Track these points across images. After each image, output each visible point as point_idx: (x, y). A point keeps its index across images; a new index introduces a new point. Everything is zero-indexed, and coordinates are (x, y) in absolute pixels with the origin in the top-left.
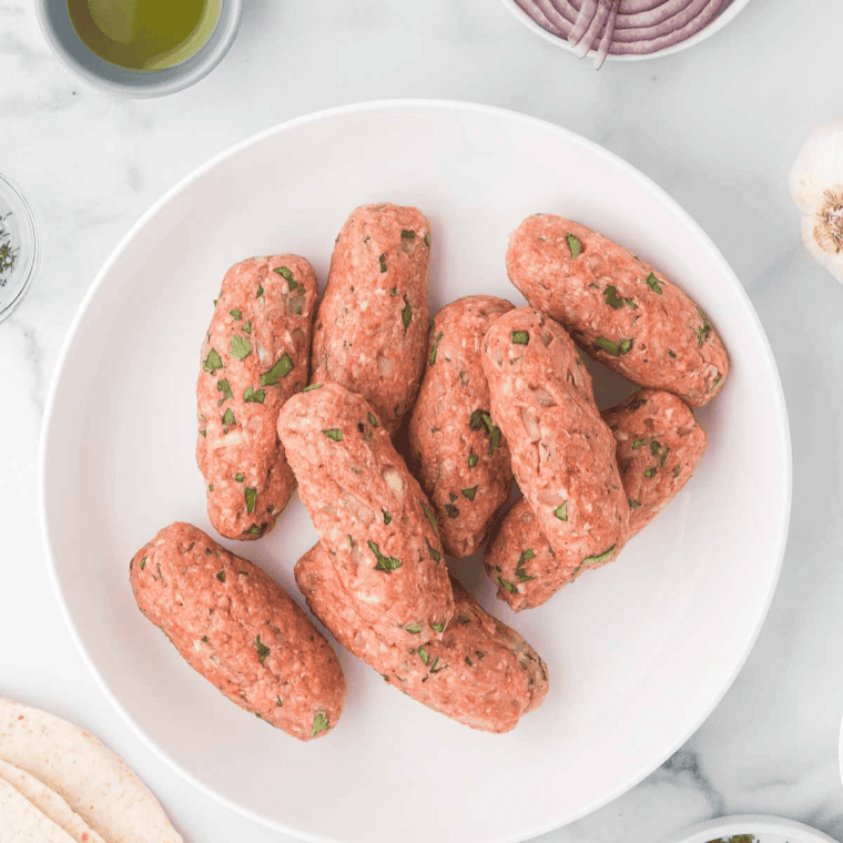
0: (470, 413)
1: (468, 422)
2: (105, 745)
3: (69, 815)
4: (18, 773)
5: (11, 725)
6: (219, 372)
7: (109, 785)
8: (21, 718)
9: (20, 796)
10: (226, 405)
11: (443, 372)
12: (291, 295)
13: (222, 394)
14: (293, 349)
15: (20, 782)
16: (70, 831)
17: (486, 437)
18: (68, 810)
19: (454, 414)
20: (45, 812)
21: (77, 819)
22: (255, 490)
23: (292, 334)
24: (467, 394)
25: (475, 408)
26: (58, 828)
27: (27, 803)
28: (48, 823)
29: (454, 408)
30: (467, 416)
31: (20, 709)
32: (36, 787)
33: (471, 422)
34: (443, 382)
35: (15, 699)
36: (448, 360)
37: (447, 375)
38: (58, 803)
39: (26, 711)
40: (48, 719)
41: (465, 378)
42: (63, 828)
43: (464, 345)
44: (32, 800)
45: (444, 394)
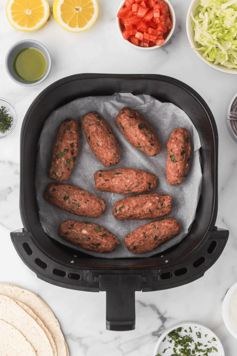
0: (138, 127)
1: (139, 129)
2: (42, 299)
3: (33, 314)
4: (22, 304)
5: (21, 293)
6: (73, 157)
7: (42, 308)
8: (23, 292)
9: (22, 309)
10: (72, 149)
11: (127, 127)
12: (56, 172)
13: (73, 152)
14: (56, 160)
15: (23, 306)
16: (33, 318)
17: (144, 128)
18: (33, 313)
19: (136, 130)
20: (28, 313)
21: (35, 315)
22: (68, 130)
23: (56, 163)
24: (134, 125)
25: (138, 126)
26: (31, 317)
27: (24, 311)
28: (28, 316)
29: (135, 129)
30: (138, 128)
31: (23, 290)
32: (26, 308)
33: (139, 128)
34: (128, 128)
35: (22, 288)
36: (125, 125)
37: (128, 127)
38: (31, 311)
39: (24, 290)
40: (29, 293)
41: (131, 124)
42: (32, 317)
43: (126, 120)
44: (25, 310)
45: (131, 130)
